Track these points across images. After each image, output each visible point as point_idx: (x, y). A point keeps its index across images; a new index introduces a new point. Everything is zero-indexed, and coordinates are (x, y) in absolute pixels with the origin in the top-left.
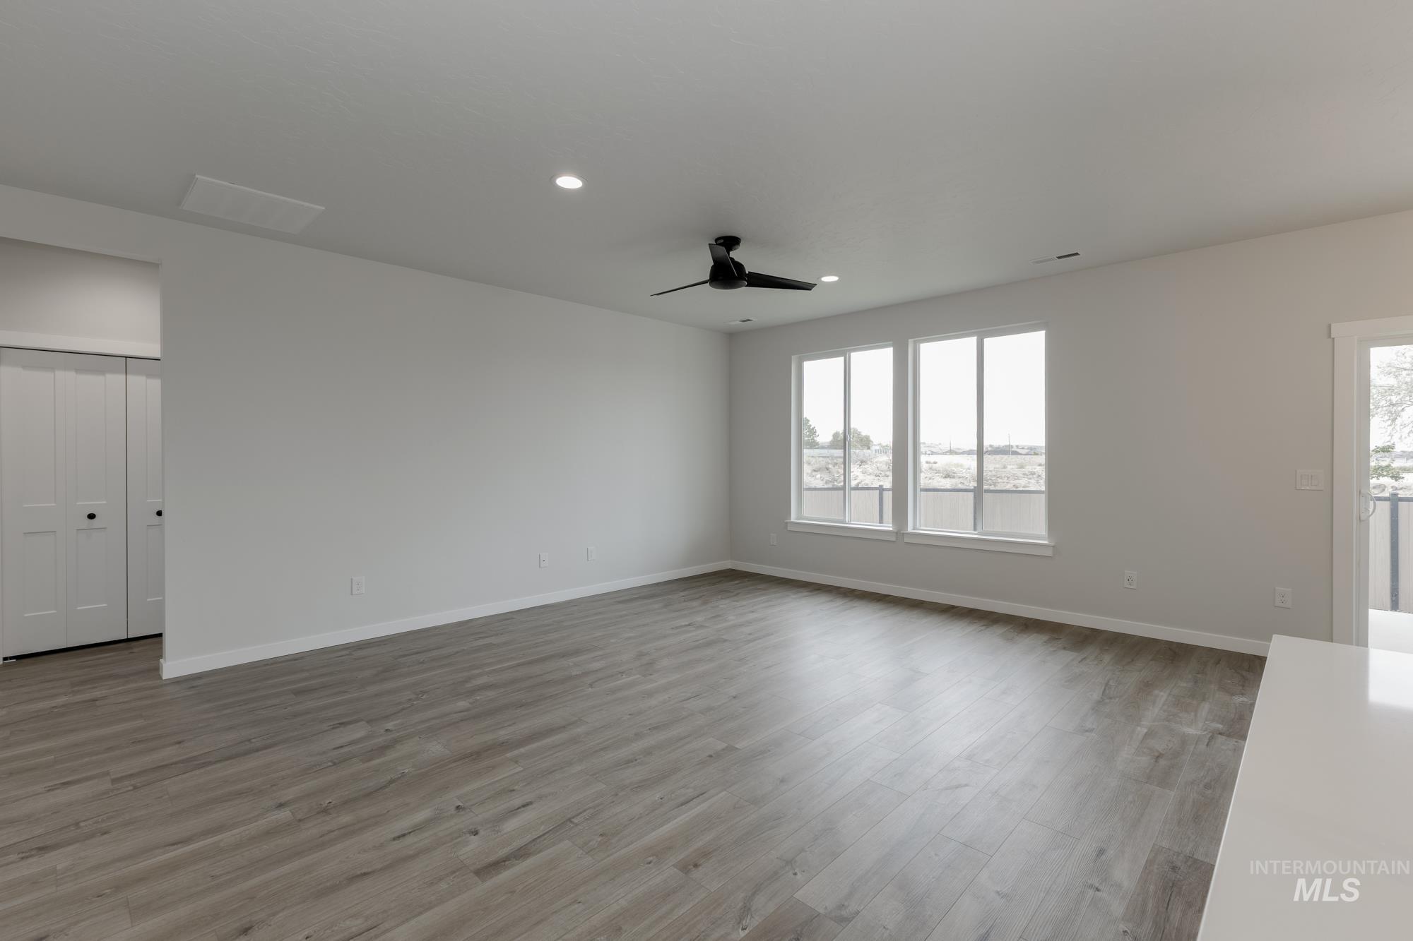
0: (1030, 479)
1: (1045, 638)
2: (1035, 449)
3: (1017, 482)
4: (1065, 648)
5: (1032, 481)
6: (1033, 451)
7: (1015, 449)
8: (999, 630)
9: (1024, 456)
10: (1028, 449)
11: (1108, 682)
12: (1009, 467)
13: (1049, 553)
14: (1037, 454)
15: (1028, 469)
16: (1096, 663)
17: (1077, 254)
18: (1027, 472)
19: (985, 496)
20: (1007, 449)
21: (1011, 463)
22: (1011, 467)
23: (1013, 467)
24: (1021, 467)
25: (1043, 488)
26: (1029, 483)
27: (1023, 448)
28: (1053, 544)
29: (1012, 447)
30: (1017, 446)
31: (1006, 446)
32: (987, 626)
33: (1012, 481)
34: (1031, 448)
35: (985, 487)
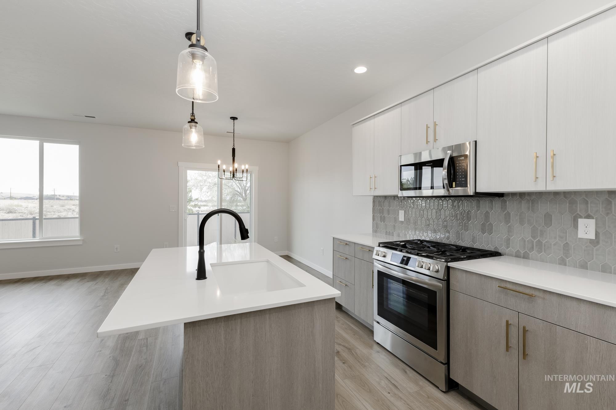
0: (68, 212)
1: (78, 280)
2: (71, 197)
3: (59, 214)
4: (88, 281)
5: (70, 213)
6: (70, 198)
7: (58, 197)
8: (53, 283)
9: (63, 201)
10: (66, 197)
11: (107, 288)
12: (55, 207)
13: (81, 243)
14: (72, 200)
15: (67, 207)
16: (102, 283)
17: (94, 117)
18: (66, 209)
19: (44, 221)
20: (53, 197)
21: (56, 205)
22: (56, 206)
23: (58, 206)
24: (63, 206)
25: (78, 216)
26: (68, 214)
27: (63, 197)
28: (82, 239)
29: (56, 196)
30: (60, 196)
31: (52, 195)
32: (46, 282)
33: (57, 214)
34: (68, 197)
35: (44, 217)
